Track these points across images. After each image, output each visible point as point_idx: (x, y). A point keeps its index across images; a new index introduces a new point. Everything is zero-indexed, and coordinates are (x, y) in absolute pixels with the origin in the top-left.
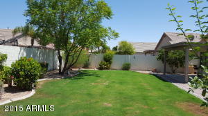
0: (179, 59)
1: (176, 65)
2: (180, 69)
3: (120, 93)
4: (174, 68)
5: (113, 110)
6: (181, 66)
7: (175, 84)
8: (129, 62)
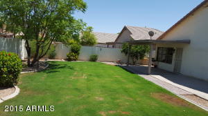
0: (139, 53)
1: (137, 57)
2: (139, 61)
3: (103, 87)
4: (135, 60)
5: (107, 103)
6: (141, 58)
7: (141, 76)
8: (96, 54)
